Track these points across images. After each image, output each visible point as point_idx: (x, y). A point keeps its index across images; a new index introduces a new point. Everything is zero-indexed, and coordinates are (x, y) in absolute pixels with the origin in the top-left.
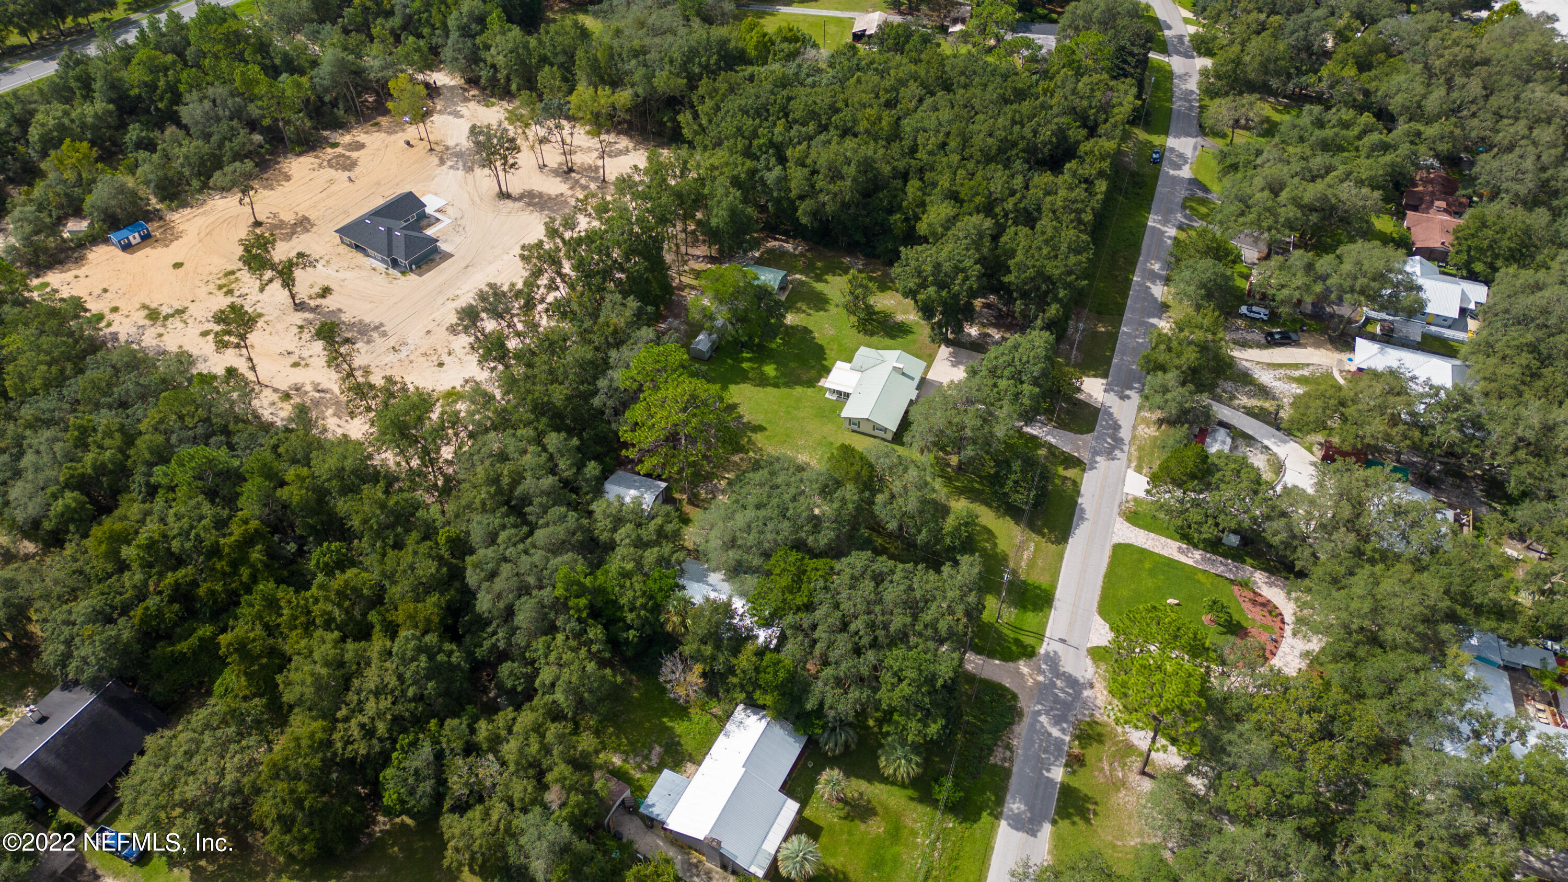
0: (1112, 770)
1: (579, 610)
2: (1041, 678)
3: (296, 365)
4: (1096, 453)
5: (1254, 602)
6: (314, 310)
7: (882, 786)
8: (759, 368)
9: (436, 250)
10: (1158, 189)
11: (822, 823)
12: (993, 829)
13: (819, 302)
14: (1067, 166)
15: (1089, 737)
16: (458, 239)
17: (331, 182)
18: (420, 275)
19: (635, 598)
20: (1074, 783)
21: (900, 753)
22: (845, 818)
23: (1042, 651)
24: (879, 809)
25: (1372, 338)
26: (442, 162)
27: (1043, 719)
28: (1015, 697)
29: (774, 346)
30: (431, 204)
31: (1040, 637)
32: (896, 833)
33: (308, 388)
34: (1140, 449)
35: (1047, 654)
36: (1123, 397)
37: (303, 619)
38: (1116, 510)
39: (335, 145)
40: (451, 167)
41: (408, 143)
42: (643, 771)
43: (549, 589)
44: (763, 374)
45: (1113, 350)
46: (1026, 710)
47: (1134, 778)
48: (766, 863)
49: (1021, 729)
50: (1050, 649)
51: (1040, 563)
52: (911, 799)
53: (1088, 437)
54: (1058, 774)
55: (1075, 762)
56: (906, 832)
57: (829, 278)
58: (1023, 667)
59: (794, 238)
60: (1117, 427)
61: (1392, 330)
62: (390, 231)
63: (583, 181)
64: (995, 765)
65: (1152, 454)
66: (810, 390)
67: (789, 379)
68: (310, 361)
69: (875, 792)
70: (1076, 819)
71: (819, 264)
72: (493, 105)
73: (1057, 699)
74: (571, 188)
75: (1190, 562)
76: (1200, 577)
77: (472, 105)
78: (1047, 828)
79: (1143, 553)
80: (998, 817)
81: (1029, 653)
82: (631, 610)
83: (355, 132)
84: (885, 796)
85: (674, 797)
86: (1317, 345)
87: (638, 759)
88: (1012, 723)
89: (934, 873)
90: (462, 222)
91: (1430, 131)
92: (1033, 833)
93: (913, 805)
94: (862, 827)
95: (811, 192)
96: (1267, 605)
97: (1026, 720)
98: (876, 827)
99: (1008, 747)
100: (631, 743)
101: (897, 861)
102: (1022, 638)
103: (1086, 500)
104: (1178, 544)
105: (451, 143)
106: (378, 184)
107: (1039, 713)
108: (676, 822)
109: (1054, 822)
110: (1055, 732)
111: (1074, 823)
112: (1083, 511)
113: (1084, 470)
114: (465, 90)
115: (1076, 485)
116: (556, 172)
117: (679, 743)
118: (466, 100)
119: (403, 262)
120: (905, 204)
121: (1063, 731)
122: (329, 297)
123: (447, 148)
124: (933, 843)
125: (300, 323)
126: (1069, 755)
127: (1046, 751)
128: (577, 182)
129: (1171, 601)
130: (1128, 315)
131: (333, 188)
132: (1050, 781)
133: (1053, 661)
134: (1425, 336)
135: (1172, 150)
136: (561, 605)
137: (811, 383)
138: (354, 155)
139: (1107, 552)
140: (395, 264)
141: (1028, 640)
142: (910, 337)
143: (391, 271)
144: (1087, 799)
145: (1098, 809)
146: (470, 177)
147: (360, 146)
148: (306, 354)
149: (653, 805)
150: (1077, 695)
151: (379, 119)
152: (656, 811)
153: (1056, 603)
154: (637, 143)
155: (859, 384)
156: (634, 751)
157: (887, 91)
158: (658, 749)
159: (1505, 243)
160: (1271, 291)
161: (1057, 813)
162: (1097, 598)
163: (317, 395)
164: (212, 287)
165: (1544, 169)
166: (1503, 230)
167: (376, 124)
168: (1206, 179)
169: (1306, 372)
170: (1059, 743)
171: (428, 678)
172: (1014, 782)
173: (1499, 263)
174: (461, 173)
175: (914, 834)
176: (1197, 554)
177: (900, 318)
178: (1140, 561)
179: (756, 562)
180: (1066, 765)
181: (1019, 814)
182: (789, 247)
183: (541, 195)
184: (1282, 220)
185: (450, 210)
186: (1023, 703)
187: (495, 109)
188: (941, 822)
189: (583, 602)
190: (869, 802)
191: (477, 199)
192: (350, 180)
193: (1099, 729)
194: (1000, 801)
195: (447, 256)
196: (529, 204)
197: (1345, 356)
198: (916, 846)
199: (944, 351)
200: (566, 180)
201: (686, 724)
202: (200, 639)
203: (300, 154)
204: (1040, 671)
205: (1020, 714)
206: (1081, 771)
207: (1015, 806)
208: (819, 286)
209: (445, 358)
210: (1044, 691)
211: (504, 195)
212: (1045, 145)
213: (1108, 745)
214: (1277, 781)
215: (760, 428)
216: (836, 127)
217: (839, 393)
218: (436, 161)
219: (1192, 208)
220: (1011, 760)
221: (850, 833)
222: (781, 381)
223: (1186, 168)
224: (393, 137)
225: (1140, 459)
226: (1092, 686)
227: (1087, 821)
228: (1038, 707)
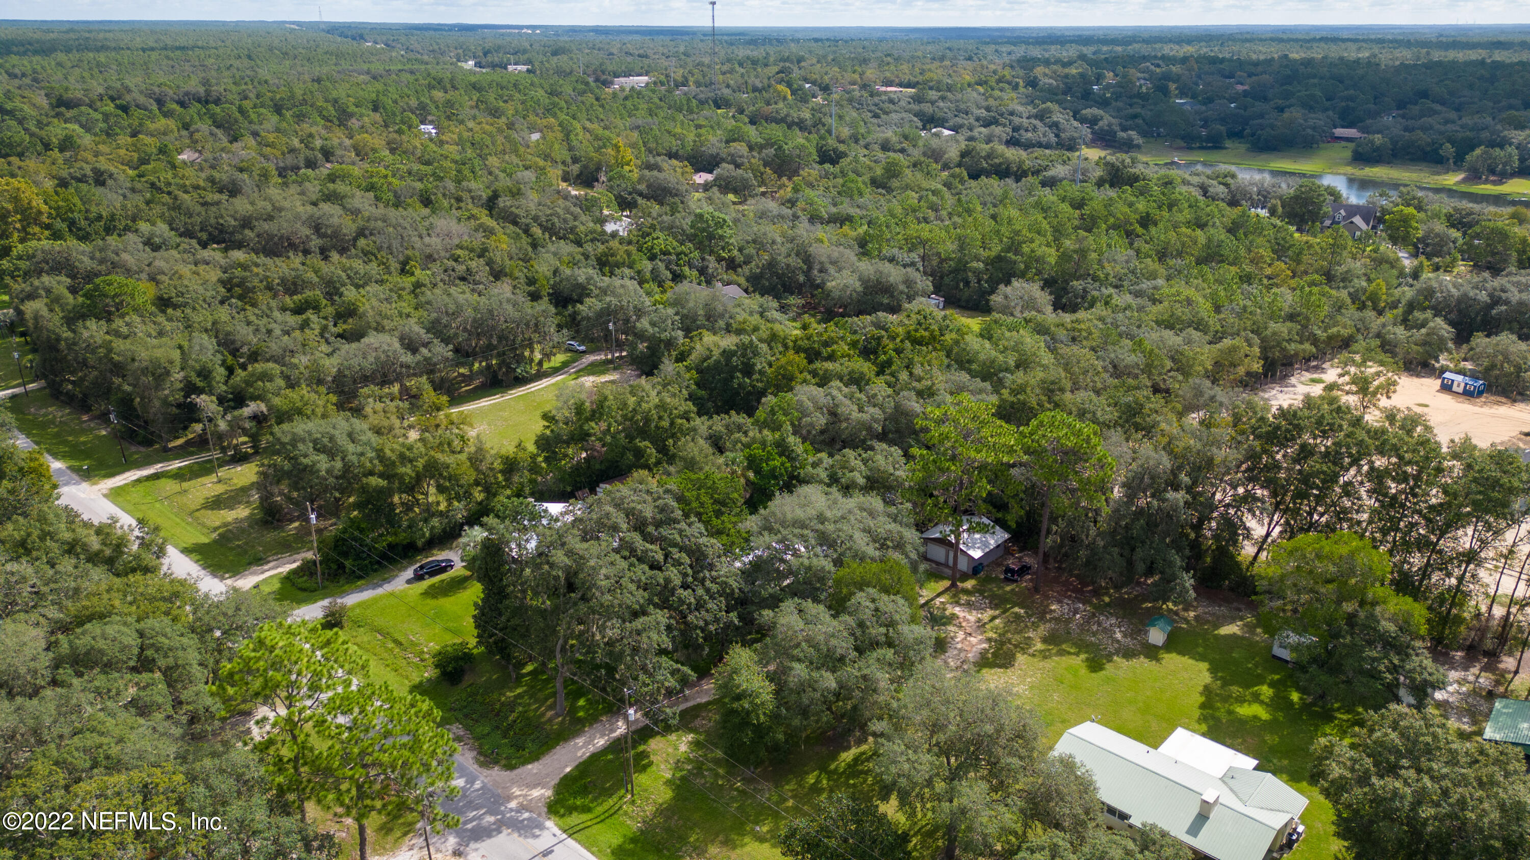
2: (513, 804)
23: (549, 824)
27: (459, 782)
28: (510, 767)
31: (571, 832)
32: (452, 632)
35: (541, 827)
46: (486, 772)
49: (467, 758)
50: (545, 833)
56: (447, 637)
58: (542, 793)
73: (471, 806)
81: (557, 807)
88: (480, 753)
89: (396, 650)
97: (473, 767)
99: (456, 740)
101: (428, 625)
102: (585, 817)
107: (471, 781)
124: (420, 653)
133: (527, 828)
186: (496, 774)
204: (522, 808)
205: (482, 765)
215: (1095, 665)
226: (458, 851)
228: (478, 785)
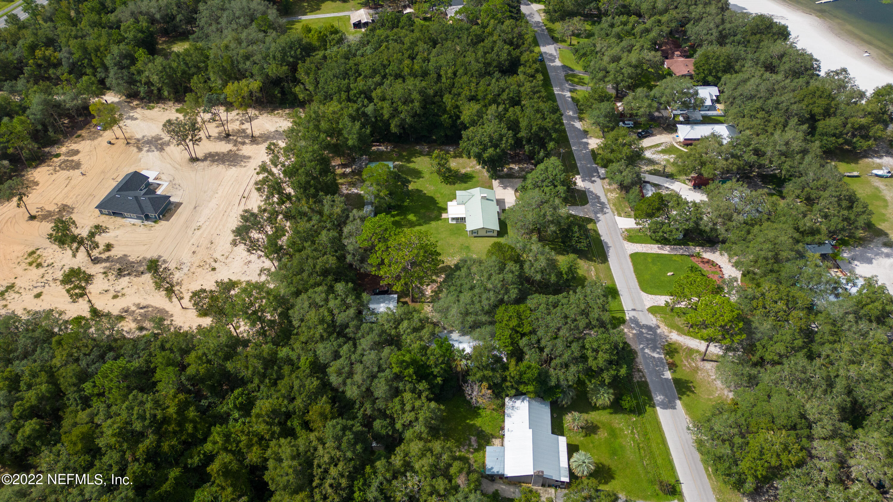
0: (689, 363)
1: (410, 376)
2: (634, 332)
3: (115, 297)
4: (596, 213)
5: (703, 262)
6: (108, 259)
7: (594, 413)
8: (405, 218)
9: (170, 203)
10: (550, 74)
11: (576, 443)
12: (655, 413)
13: (417, 174)
14: (519, 70)
15: (672, 352)
16: (180, 193)
17: (69, 179)
18: (168, 220)
19: (437, 359)
20: (678, 376)
21: (602, 391)
22: (586, 436)
23: (628, 318)
24: (599, 425)
25: (681, 123)
26: (140, 149)
27: (647, 351)
28: (628, 345)
29: (406, 204)
30: (151, 175)
31: (623, 311)
32: (613, 433)
33: (133, 308)
34: (614, 205)
35: (630, 318)
36: (593, 182)
37: (255, 439)
38: (621, 238)
39: (58, 156)
40: (148, 151)
41: (110, 143)
42: (472, 453)
43: (388, 370)
44: (409, 221)
45: (574, 160)
46: (636, 349)
47: (701, 364)
48: (567, 473)
49: (640, 359)
50: (630, 316)
51: (602, 276)
52: (611, 413)
53: (587, 206)
54: (668, 375)
55: (672, 366)
56: (618, 431)
57: (414, 159)
58: (624, 329)
59: (383, 143)
60: (598, 198)
61: (688, 118)
62: (136, 198)
63: (239, 140)
64: (638, 382)
65: (621, 206)
66: (440, 222)
67: (426, 219)
68: (124, 291)
69: (593, 416)
70: (688, 393)
71: (404, 153)
72: (153, 108)
73: (647, 339)
74: (235, 145)
75: (666, 252)
76: (675, 258)
77: (139, 110)
78: (678, 402)
79: (644, 254)
80: (654, 406)
82: (436, 366)
83: (67, 144)
84: (598, 418)
85: (501, 459)
86: (661, 134)
87: (466, 447)
88: (634, 359)
89: (641, 445)
90: (176, 182)
91: (665, 18)
92: (674, 408)
93: (613, 416)
94: (596, 437)
95: (395, 112)
96: (708, 262)
97: (640, 354)
98: (602, 435)
99: (639, 371)
100: (457, 441)
101: (622, 447)
102: (615, 315)
103: (605, 237)
104: (657, 246)
105: (139, 136)
106: (103, 172)
107: (643, 349)
108: (510, 471)
109: (680, 399)
110: (656, 355)
111: (688, 396)
112: (606, 243)
113: (595, 223)
114: (129, 102)
115: (596, 231)
116: (219, 138)
117: (482, 431)
118: (133, 108)
119: (152, 215)
120: (448, 109)
121: (658, 353)
122: (113, 250)
123: (138, 140)
124: (632, 432)
125: (102, 271)
126: (668, 364)
127: (657, 366)
128: (236, 141)
129: (669, 274)
130: (571, 141)
131: (73, 182)
132: (667, 379)
133: (635, 321)
134: (704, 117)
135: (545, 53)
136: (398, 377)
137: (438, 218)
138: (75, 158)
139: (629, 260)
140: (147, 218)
141: (618, 315)
142: (474, 180)
143: (146, 223)
144: (687, 382)
145: (694, 384)
146: (164, 154)
147: (77, 152)
148: (118, 288)
149: (492, 468)
150: (655, 333)
151: (79, 132)
152: (495, 470)
153: (620, 293)
154: (260, 111)
155: (467, 211)
156: (461, 444)
157: (407, 50)
158: (473, 438)
159: (721, 64)
160: (635, 112)
161: (679, 394)
162: (637, 284)
163: (142, 311)
164: (24, 265)
165: (718, 26)
166: (718, 58)
167: (79, 136)
168: (569, 64)
169: (663, 147)
170: (660, 359)
171: (356, 443)
172: (651, 386)
173: (720, 74)
174: (156, 153)
175: (622, 430)
176: (667, 248)
177: (463, 171)
178: (646, 259)
179: (484, 318)
180: (670, 369)
181: (662, 402)
182: (382, 148)
183: (217, 154)
184: (626, 75)
185: (163, 177)
186: (634, 346)
187: (156, 110)
188: (630, 419)
189: (411, 370)
190: (592, 423)
191: (177, 166)
192: (83, 174)
193: (673, 346)
194: (651, 399)
195: (178, 205)
196: (213, 161)
197: (674, 135)
198: (626, 436)
199: (495, 183)
200: (229, 142)
201: (480, 419)
202: (175, 479)
203: (36, 167)
204: (633, 328)
205: (636, 353)
206: (678, 369)
207: (658, 398)
208: (411, 165)
209: (214, 264)
210: (639, 336)
211: (194, 160)
212: (505, 61)
213: (681, 352)
214: (784, 337)
216: (391, 75)
217: (457, 219)
218: (135, 150)
219: (571, 80)
220: (644, 376)
221: (593, 443)
222: (422, 221)
223: (557, 60)
224: (96, 142)
225: (617, 209)
226: (659, 327)
227: (693, 392)
228: (642, 346)
